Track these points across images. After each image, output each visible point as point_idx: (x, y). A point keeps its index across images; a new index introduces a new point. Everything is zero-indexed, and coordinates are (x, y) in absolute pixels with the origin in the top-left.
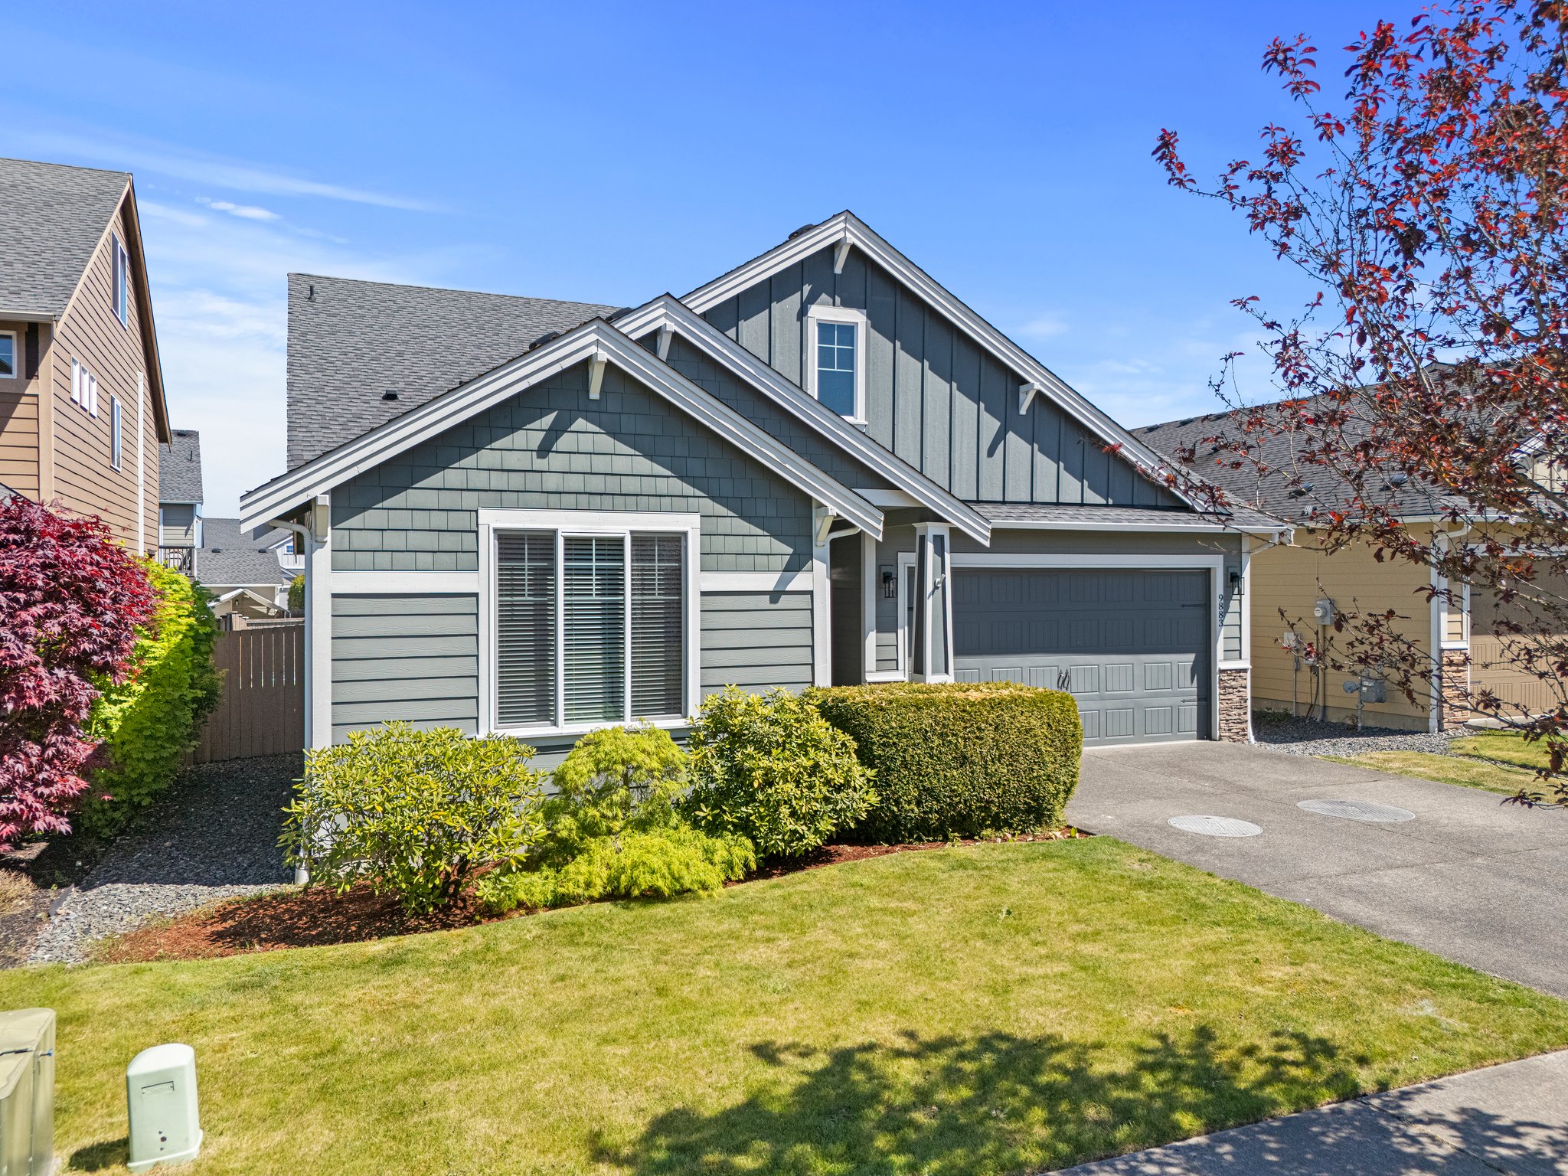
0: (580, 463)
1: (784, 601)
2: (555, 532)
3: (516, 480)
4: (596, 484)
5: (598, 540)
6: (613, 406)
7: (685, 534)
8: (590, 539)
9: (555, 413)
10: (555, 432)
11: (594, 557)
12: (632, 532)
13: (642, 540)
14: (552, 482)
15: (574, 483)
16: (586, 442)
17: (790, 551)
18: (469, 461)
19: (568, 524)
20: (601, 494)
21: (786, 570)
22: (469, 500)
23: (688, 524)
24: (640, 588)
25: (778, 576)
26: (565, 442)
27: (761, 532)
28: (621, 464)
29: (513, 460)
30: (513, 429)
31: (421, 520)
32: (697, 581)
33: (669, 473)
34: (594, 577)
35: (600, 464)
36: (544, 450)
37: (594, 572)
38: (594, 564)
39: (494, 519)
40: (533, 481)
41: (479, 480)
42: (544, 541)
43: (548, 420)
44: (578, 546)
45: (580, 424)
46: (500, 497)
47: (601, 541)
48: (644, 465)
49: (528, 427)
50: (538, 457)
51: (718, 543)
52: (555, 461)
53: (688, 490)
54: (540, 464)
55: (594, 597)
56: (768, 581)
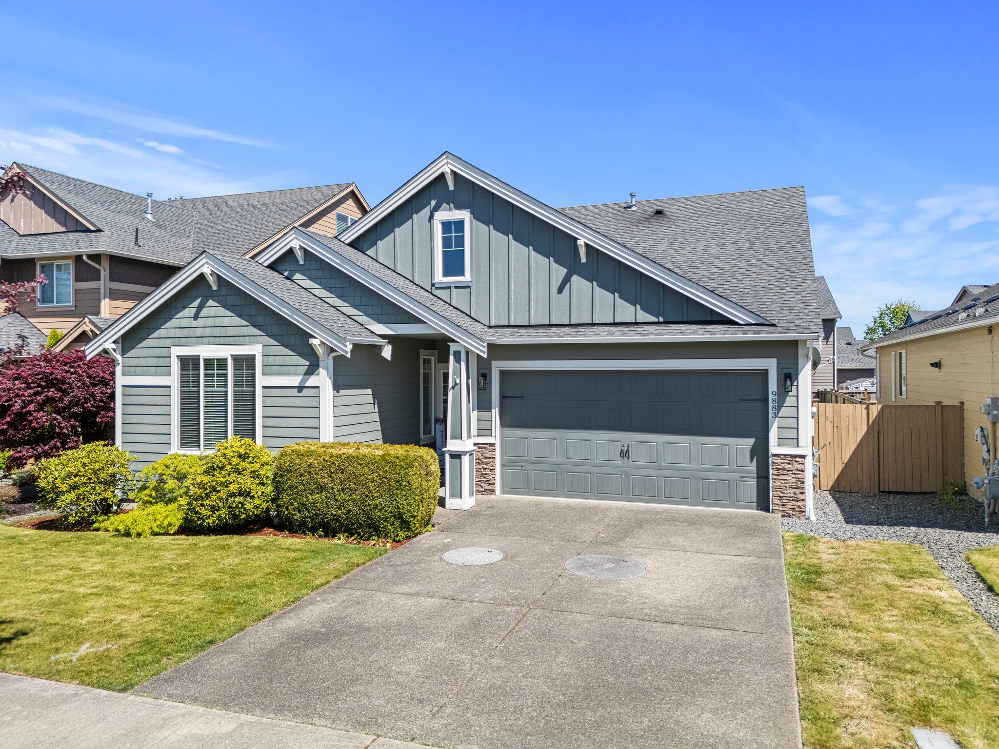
0: (210, 322)
1: (305, 392)
2: (199, 356)
3: (185, 332)
4: (217, 332)
5: (217, 359)
6: (224, 292)
7: (255, 355)
8: (214, 359)
9: (200, 298)
10: (200, 307)
11: (215, 368)
12: (232, 356)
13: (237, 359)
14: (199, 332)
15: (208, 332)
16: (212, 311)
17: (308, 363)
18: (167, 325)
19: (205, 352)
20: (219, 337)
21: (305, 374)
22: (168, 342)
23: (255, 350)
24: (236, 384)
25: (300, 378)
26: (204, 312)
27: (293, 353)
28: (227, 321)
29: (185, 323)
30: (184, 308)
31: (151, 352)
32: (261, 381)
33: (248, 324)
34: (216, 378)
35: (218, 322)
36: (196, 317)
37: (215, 376)
38: (216, 372)
39: (177, 351)
40: (191, 333)
41: (172, 333)
42: (195, 359)
43: (197, 303)
44: (209, 363)
45: (211, 303)
46: (179, 340)
47: (219, 360)
48: (238, 321)
49: (190, 306)
50: (194, 320)
51: (272, 360)
52: (200, 322)
53: (257, 332)
54: (194, 323)
55: (216, 388)
56: (295, 381)
